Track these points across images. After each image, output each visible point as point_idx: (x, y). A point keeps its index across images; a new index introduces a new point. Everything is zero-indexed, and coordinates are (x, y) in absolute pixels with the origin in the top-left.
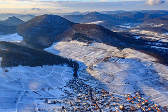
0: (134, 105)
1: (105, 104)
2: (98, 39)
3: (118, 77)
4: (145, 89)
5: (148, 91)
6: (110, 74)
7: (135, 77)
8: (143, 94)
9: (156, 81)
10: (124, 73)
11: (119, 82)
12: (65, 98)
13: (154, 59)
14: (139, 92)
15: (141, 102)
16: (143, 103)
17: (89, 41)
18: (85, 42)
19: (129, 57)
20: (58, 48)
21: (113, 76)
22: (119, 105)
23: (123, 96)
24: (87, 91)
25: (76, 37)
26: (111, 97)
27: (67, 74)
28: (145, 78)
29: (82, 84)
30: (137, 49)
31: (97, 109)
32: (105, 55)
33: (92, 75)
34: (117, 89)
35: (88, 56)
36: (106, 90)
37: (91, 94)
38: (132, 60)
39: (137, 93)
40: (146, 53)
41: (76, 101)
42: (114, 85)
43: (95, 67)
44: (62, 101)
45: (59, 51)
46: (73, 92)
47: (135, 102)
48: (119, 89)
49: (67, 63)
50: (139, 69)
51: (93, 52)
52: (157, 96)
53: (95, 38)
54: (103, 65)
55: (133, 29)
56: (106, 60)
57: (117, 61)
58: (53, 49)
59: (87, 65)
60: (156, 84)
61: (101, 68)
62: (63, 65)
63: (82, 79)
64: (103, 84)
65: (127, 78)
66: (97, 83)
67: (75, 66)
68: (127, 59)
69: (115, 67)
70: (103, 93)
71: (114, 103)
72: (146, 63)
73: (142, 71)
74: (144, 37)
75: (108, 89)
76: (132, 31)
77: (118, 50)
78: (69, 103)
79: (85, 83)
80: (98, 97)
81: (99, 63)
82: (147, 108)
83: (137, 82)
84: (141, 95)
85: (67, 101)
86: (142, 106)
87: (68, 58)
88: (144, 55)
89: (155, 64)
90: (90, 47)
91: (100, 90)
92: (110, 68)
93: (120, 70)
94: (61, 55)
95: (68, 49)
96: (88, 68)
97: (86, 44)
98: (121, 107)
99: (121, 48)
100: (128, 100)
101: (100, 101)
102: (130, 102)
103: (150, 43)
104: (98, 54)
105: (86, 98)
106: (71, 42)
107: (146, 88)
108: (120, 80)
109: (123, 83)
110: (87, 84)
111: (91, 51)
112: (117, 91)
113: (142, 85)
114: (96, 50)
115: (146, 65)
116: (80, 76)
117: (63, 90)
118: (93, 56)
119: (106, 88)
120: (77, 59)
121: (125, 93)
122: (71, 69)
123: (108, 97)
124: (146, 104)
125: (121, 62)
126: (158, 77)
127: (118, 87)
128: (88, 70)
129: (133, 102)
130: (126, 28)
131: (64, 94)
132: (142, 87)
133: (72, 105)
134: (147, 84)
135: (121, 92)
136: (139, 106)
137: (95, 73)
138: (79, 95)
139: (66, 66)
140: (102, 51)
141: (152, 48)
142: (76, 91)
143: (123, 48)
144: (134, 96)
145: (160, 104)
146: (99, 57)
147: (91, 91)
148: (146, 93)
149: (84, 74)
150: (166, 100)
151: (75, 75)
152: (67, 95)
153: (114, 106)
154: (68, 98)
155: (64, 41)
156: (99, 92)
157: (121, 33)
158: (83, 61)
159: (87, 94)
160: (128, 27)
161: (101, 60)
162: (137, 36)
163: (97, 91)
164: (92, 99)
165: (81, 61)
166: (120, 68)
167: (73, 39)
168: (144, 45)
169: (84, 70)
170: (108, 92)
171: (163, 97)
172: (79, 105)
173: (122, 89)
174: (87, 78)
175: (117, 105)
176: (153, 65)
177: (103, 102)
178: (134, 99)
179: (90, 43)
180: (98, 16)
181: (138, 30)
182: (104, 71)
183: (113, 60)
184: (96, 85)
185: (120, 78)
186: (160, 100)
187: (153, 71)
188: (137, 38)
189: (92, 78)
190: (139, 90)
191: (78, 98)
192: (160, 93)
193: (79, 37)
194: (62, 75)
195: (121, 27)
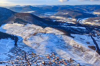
0: (51, 60)
1: (34, 61)
2: (31, 22)
5: (59, 52)
6: (37, 43)
7: (52, 44)
8: (56, 54)
9: (63, 46)
11: (42, 47)
12: (8, 59)
13: (62, 33)
15: (55, 58)
17: (25, 23)
18: (22, 24)
19: (48, 32)
20: (5, 28)
21: (39, 44)
22: (42, 61)
23: (45, 55)
24: (23, 54)
25: (16, 21)
26: (37, 57)
27: (10, 44)
28: (57, 44)
29: (20, 50)
30: (53, 28)
32: (35, 32)
33: (26, 44)
34: (41, 52)
35: (24, 32)
36: (35, 53)
37: (25, 56)
38: (50, 34)
39: (53, 53)
40: (58, 30)
41: (16, 61)
42: (39, 50)
43: (28, 39)
44: (6, 62)
45: (6, 30)
46: (14, 56)
47: (52, 59)
48: (42, 51)
49: (10, 38)
50: (54, 39)
51: (27, 30)
52: (64, 54)
53: (28, 21)
54: (33, 38)
55: (52, 16)
56: (35, 34)
57: (42, 35)
58: (2, 29)
59: (23, 38)
60: (64, 47)
61: (32, 39)
62: (7, 39)
63: (20, 47)
64: (33, 49)
65: (47, 45)
66: (29, 49)
67: (15, 39)
68: (48, 34)
69: (40, 39)
70: (32, 55)
72: (58, 35)
73: (56, 40)
74: (58, 20)
75: (36, 52)
76: (51, 17)
77: (42, 29)
78: (11, 62)
79: (22, 49)
80: (30, 58)
81: (30, 37)
82: (58, 62)
83: (53, 47)
84: (55, 54)
85: (9, 61)
86: (56, 61)
87: (11, 34)
88: (57, 31)
89: (63, 36)
90: (26, 27)
91: (31, 53)
92: (37, 39)
93: (43, 40)
94: (7, 32)
95: (11, 28)
96: (24, 40)
97: (23, 25)
99: (44, 27)
100: (47, 58)
101: (30, 60)
103: (61, 24)
104: (30, 31)
105: (22, 59)
106: (14, 24)
107: (58, 50)
108: (43, 46)
109: (45, 48)
110: (23, 49)
111: (26, 29)
112: (41, 53)
113: (56, 48)
114: (29, 28)
115: (58, 37)
116: (19, 45)
117: (7, 54)
118: (27, 33)
119: (35, 51)
120: (17, 35)
121: (46, 54)
122: (13, 41)
123: (36, 57)
124: (58, 60)
125: (44, 36)
126: (65, 43)
127: (42, 50)
128: (24, 41)
129: (50, 59)
130: (48, 15)
131: (8, 57)
132: (56, 50)
133: (13, 64)
134: (58, 48)
135: (43, 53)
136: (54, 61)
137: (28, 43)
138: (18, 57)
139: (9, 39)
140: (33, 29)
141: (62, 27)
142: (16, 54)
143: (45, 27)
144: (51, 55)
145: (65, 59)
146: (31, 33)
147: (25, 54)
148: (58, 53)
149: (21, 43)
151: (16, 45)
152: (10, 57)
153: (39, 62)
154: (10, 59)
155: (9, 23)
156: (30, 54)
157: (45, 18)
158: (21, 36)
159: (23, 56)
160: (49, 15)
161: (32, 34)
162: (54, 20)
163: (29, 54)
164: (26, 59)
165: (20, 35)
166: (43, 39)
167: (15, 22)
168: (57, 25)
169: (21, 41)
171: (67, 54)
172: (17, 63)
173: (44, 51)
174: (23, 46)
176: (62, 36)
177: (32, 60)
178: (51, 57)
179: (26, 24)
180: (31, 8)
181: (55, 16)
182: (34, 41)
183: (39, 34)
184: (29, 50)
186: (66, 57)
187: (62, 40)
188: (54, 21)
189: (26, 46)
190: (54, 51)
191: (17, 59)
192: (65, 53)
193: (18, 21)
194: (7, 45)
195: (45, 15)
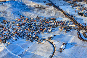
0: (23, 22)
3: (8, 12)
4: (23, 13)
5: (25, 14)
6: (3, 11)
7: (16, 9)
9: (27, 8)
10: (10, 9)
14: (22, 16)
16: (26, 20)
21: (5, 12)
23: (15, 20)
26: (10, 22)
28: (21, 8)
31: (6, 30)
34: (11, 18)
38: (10, 1)
42: (8, 16)
47: (22, 20)
50: (16, 5)
52: (30, 15)
57: (3, 4)
60: (27, 10)
64: (2, 18)
65: (13, 11)
68: (8, 1)
69: (4, 7)
70: (4, 22)
71: (13, 25)
75: (6, 19)
82: (29, 21)
83: (19, 11)
84: (23, 17)
86: (26, 21)
93: (7, 8)
98: (18, 25)
101: (5, 26)
102: (20, 21)
108: (10, 13)
109: (12, 13)
112: (11, 19)
113: (21, 12)
115: (18, 2)
121: (16, 18)
123: (8, 23)
124: (28, 20)
125: (5, 4)
126: (27, 6)
127: (11, 16)
132: (22, 13)
134: (24, 11)
135: (13, 18)
144: (20, 18)
145: (33, 18)
148: (25, 15)
150: (35, 15)
153: (14, 26)
156: (2, 22)
166: (6, 7)
170: (7, 21)
171: (33, 14)
175: (15, 25)
177: (7, 26)
185: (10, 12)
186: (33, 16)
187: (24, 4)
190: (21, 15)
192: (31, 13)
